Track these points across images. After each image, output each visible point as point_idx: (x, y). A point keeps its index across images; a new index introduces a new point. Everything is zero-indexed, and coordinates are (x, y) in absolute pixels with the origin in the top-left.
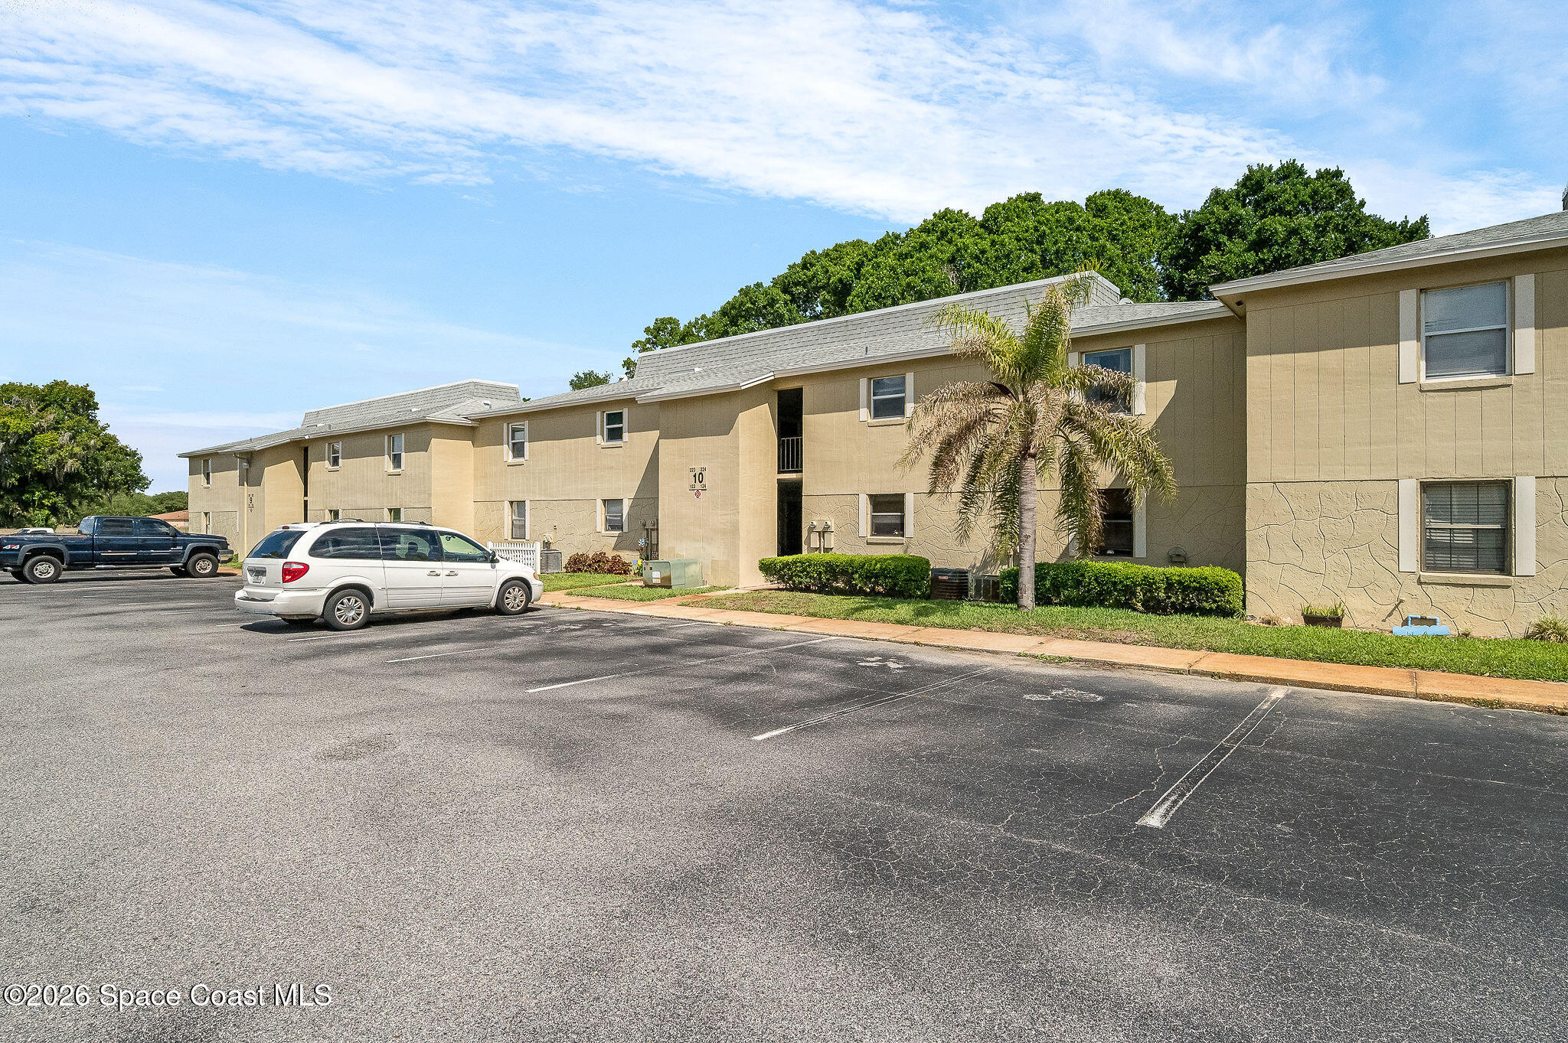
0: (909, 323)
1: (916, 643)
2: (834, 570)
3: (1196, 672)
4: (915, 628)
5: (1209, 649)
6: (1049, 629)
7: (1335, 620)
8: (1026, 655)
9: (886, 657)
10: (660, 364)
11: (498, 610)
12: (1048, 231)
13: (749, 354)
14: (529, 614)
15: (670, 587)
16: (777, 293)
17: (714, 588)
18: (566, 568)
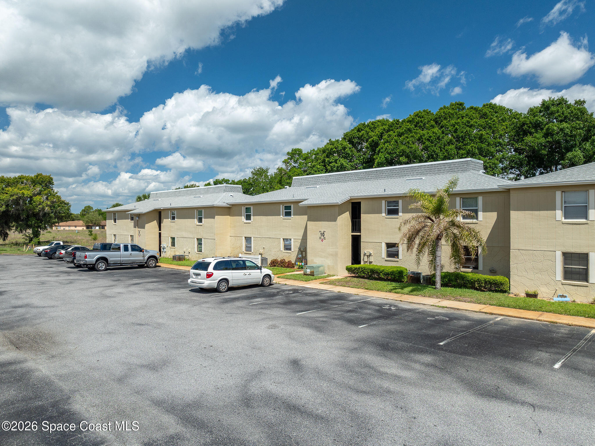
0: (401, 173)
1: (401, 301)
2: (374, 272)
3: (481, 312)
4: (401, 295)
5: (490, 305)
6: (444, 297)
7: (535, 296)
8: (433, 306)
9: (391, 305)
10: (302, 182)
11: (262, 285)
12: (458, 127)
13: (338, 180)
14: (271, 286)
15: (313, 275)
16: (346, 144)
17: (329, 276)
18: (270, 264)
